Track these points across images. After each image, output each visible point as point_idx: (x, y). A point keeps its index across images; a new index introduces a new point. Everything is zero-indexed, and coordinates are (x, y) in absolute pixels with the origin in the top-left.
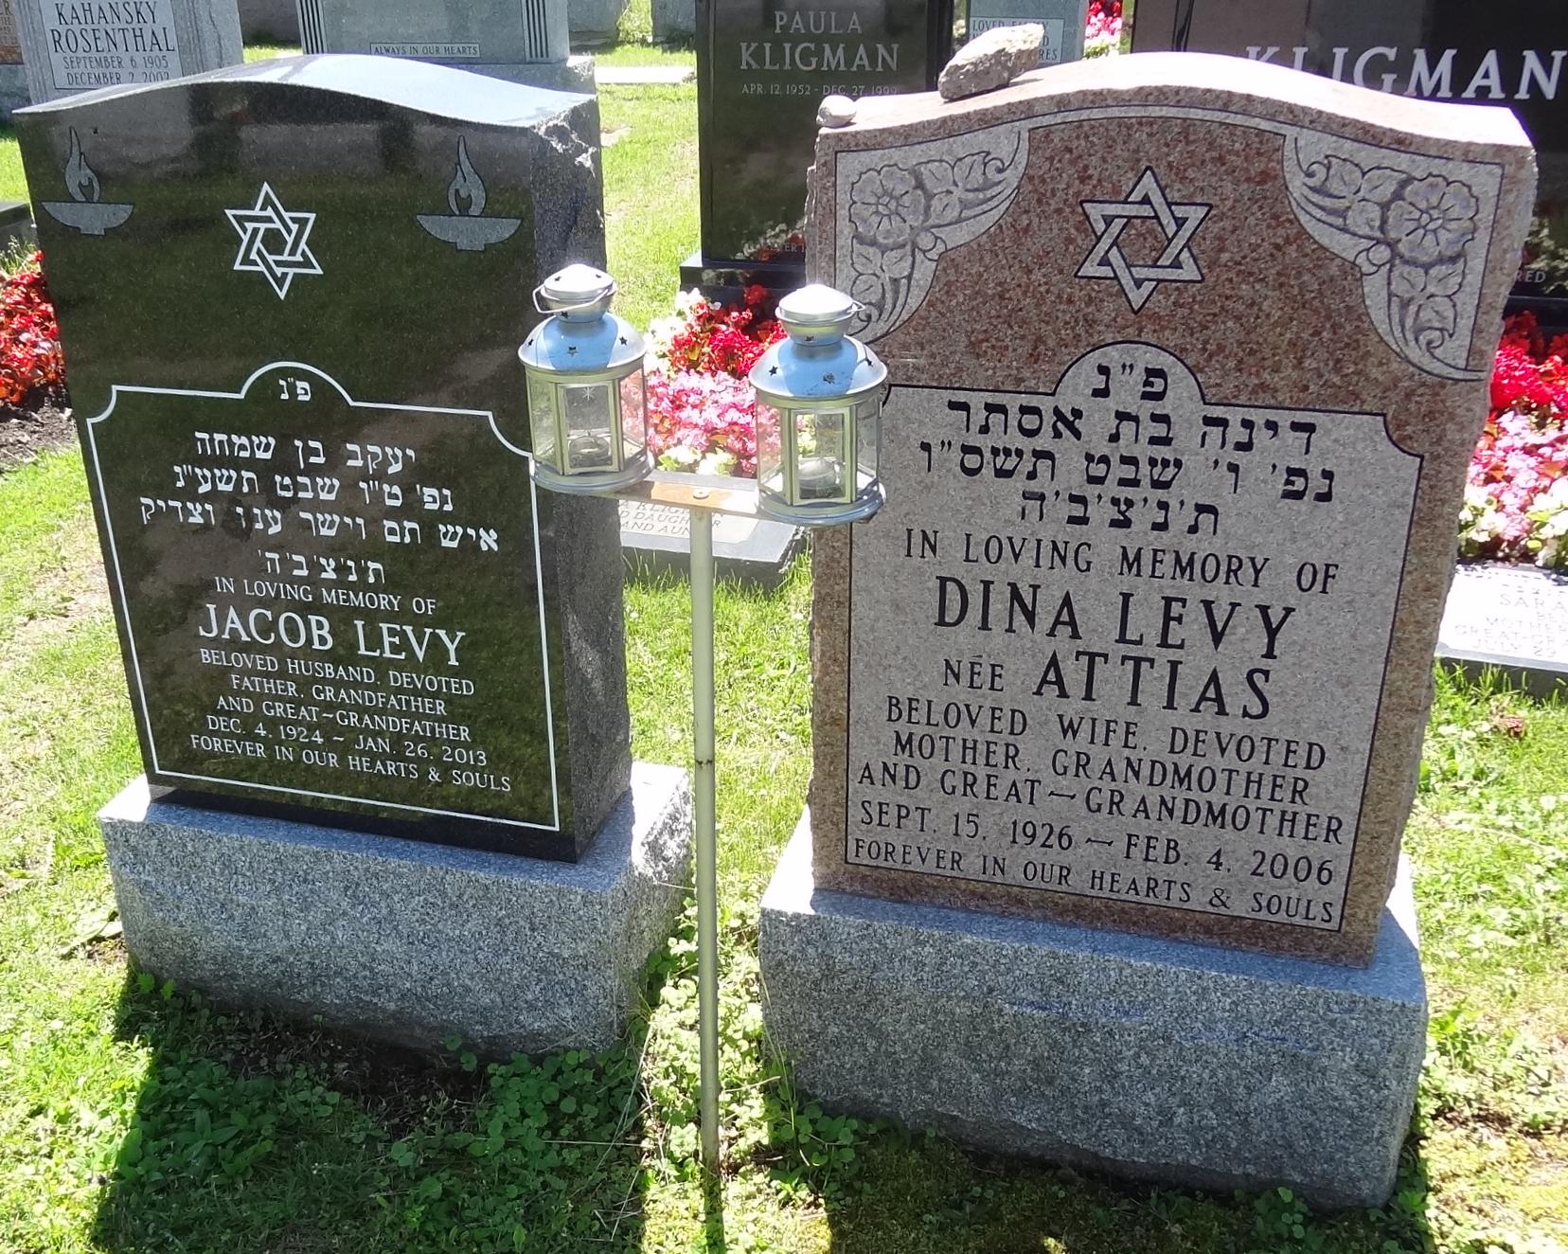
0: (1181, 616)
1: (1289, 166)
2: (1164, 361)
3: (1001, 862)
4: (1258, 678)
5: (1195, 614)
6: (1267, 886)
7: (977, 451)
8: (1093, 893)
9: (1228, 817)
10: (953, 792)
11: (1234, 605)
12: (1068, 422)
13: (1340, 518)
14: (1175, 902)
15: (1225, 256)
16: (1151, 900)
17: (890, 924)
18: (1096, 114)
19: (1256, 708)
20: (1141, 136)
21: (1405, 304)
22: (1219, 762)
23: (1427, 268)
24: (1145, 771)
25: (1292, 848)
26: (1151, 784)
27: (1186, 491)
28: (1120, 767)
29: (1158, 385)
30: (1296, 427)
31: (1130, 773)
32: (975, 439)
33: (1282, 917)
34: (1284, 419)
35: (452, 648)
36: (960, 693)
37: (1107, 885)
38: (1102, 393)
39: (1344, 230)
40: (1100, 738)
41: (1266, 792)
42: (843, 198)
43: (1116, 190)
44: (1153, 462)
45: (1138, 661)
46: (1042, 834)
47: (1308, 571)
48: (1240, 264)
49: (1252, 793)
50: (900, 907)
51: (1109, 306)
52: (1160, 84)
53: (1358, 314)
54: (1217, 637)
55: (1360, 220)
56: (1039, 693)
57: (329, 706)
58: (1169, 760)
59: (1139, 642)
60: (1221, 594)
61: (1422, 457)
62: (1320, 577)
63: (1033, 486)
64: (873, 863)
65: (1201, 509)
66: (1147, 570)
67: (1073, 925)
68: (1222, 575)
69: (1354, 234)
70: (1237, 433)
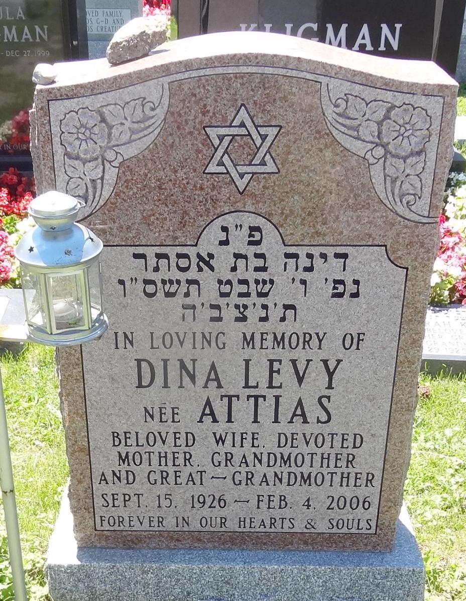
0: (279, 369)
1: (325, 100)
2: (259, 221)
3: (186, 519)
4: (325, 401)
5: (287, 370)
6: (336, 514)
7: (152, 282)
8: (240, 530)
9: (313, 480)
10: (156, 483)
11: (308, 361)
12: (206, 262)
13: (364, 306)
14: (286, 530)
15: (291, 157)
16: (273, 530)
17: (126, 563)
18: (209, 72)
19: (324, 418)
20: (236, 85)
21: (394, 181)
22: (305, 449)
23: (405, 159)
24: (265, 459)
25: (348, 492)
26: (269, 466)
27: (279, 296)
28: (250, 458)
29: (257, 236)
30: (337, 256)
31: (256, 461)
32: (151, 276)
33: (345, 530)
34: (330, 252)
36: (154, 426)
37: (248, 525)
38: (225, 243)
39: (358, 138)
40: (238, 443)
41: (332, 463)
42: (55, 130)
43: (224, 119)
44: (257, 282)
45: (256, 398)
46: (209, 501)
47: (348, 337)
48: (300, 161)
49: (325, 465)
50: (131, 552)
51: (225, 191)
52: (246, 52)
53: (368, 187)
54: (300, 380)
55: (367, 132)
56: (201, 421)
58: (277, 451)
59: (257, 387)
60: (301, 355)
61: (407, 269)
62: (354, 341)
63: (188, 301)
64: (112, 529)
65: (287, 307)
66: (258, 345)
67: (230, 549)
68: (301, 345)
69: (364, 141)
70: (304, 262)
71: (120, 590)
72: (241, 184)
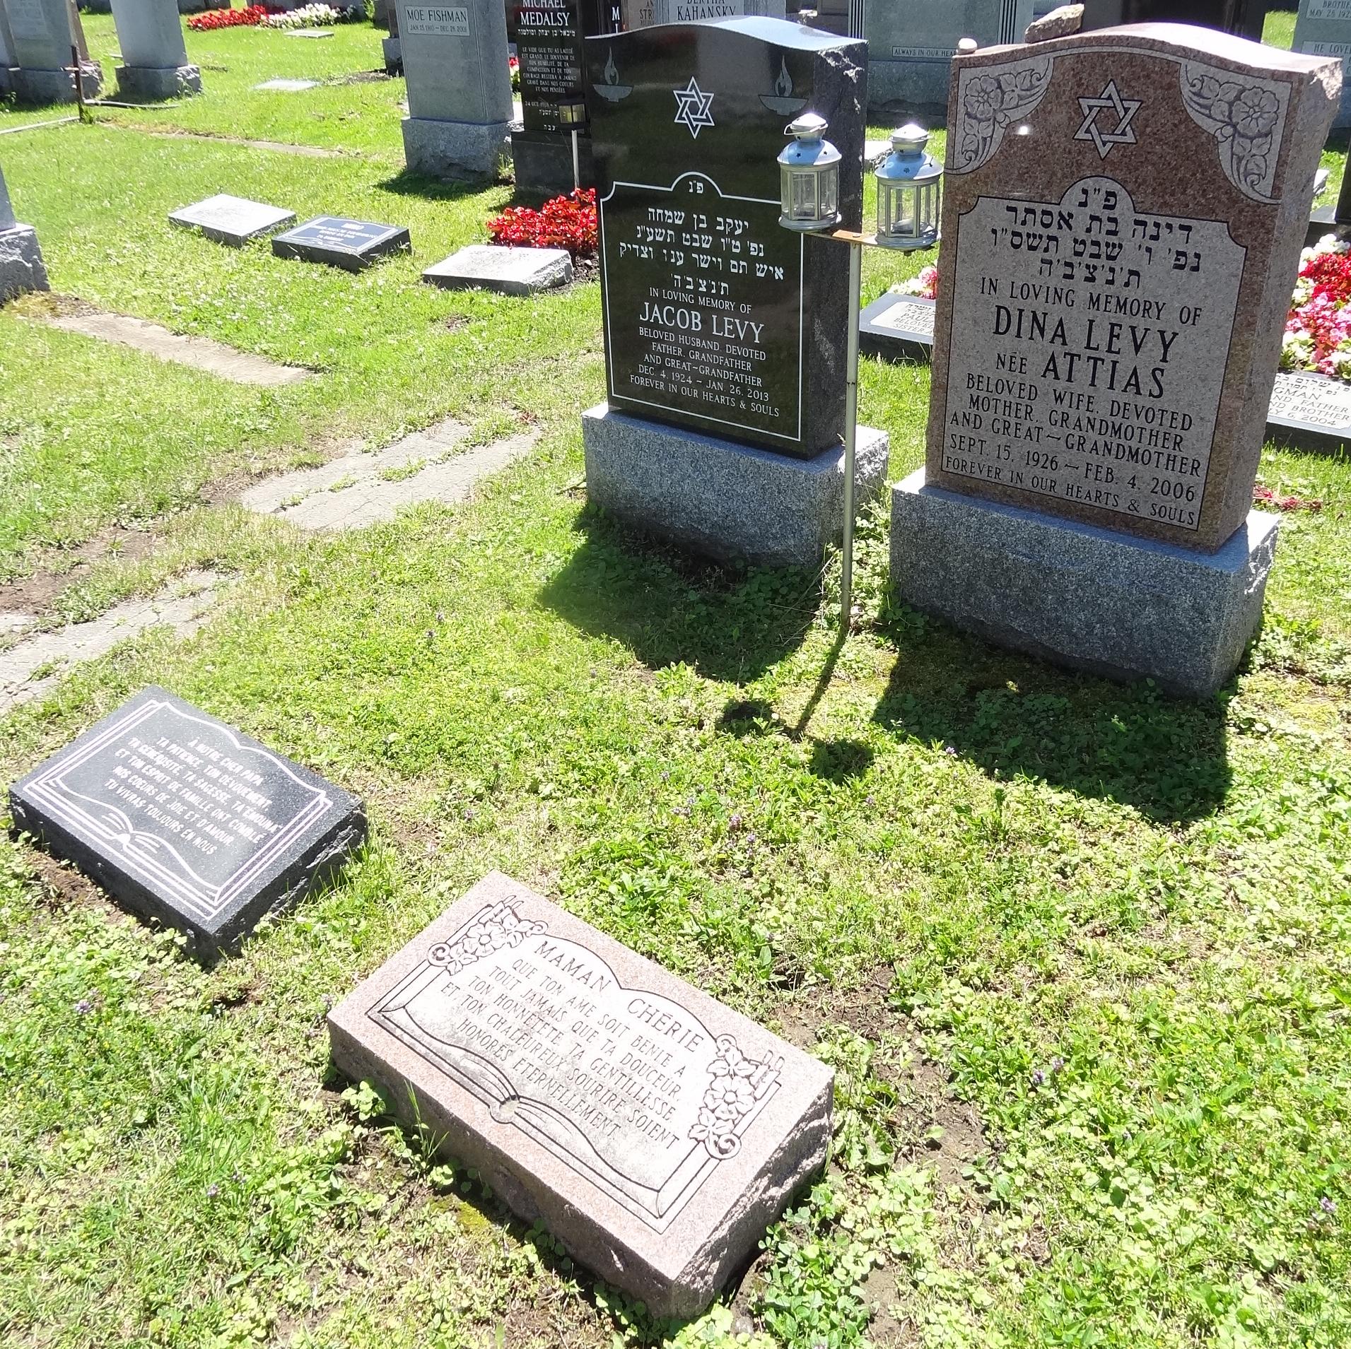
0: (1119, 334)
1: (1183, 80)
2: (1116, 187)
3: (1020, 475)
4: (1158, 373)
5: (1126, 334)
6: (1158, 499)
7: (1019, 234)
8: (1068, 497)
9: (1140, 457)
10: (998, 432)
11: (1147, 330)
12: (1066, 220)
13: (1203, 281)
14: (1110, 507)
15: (1148, 130)
16: (1097, 504)
17: (956, 504)
18: (1087, 50)
19: (1156, 392)
20: (1109, 62)
21: (1240, 159)
22: (1135, 422)
23: (1252, 139)
24: (1097, 426)
25: (1173, 477)
26: (1100, 433)
27: (1125, 262)
28: (1084, 422)
29: (1112, 201)
30: (1182, 227)
31: (1089, 426)
32: (1019, 229)
33: (1166, 519)
34: (1176, 222)
35: (757, 333)
36: (1004, 373)
37: (1075, 493)
38: (1083, 204)
39: (1209, 116)
40: (1075, 405)
41: (1160, 442)
42: (962, 93)
43: (1095, 91)
44: (1107, 245)
45: (1096, 360)
46: (1043, 459)
47: (1185, 311)
48: (1156, 134)
49: (1153, 443)
50: (966, 498)
51: (1089, 156)
53: (1214, 163)
54: (1137, 348)
55: (1218, 111)
56: (1044, 376)
57: (696, 363)
58: (1110, 419)
59: (1097, 349)
60: (1141, 322)
61: (1247, 248)
62: (1190, 316)
63: (1046, 256)
64: (955, 471)
65: (1131, 272)
66: (1102, 307)
67: (1056, 516)
68: (1141, 312)
69: (1215, 119)
70: (1151, 230)
71: (946, 528)
72: (1103, 151)
